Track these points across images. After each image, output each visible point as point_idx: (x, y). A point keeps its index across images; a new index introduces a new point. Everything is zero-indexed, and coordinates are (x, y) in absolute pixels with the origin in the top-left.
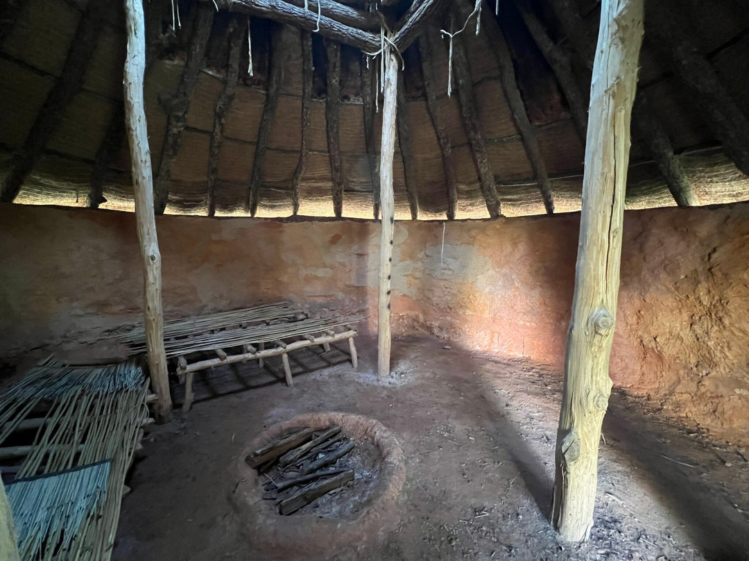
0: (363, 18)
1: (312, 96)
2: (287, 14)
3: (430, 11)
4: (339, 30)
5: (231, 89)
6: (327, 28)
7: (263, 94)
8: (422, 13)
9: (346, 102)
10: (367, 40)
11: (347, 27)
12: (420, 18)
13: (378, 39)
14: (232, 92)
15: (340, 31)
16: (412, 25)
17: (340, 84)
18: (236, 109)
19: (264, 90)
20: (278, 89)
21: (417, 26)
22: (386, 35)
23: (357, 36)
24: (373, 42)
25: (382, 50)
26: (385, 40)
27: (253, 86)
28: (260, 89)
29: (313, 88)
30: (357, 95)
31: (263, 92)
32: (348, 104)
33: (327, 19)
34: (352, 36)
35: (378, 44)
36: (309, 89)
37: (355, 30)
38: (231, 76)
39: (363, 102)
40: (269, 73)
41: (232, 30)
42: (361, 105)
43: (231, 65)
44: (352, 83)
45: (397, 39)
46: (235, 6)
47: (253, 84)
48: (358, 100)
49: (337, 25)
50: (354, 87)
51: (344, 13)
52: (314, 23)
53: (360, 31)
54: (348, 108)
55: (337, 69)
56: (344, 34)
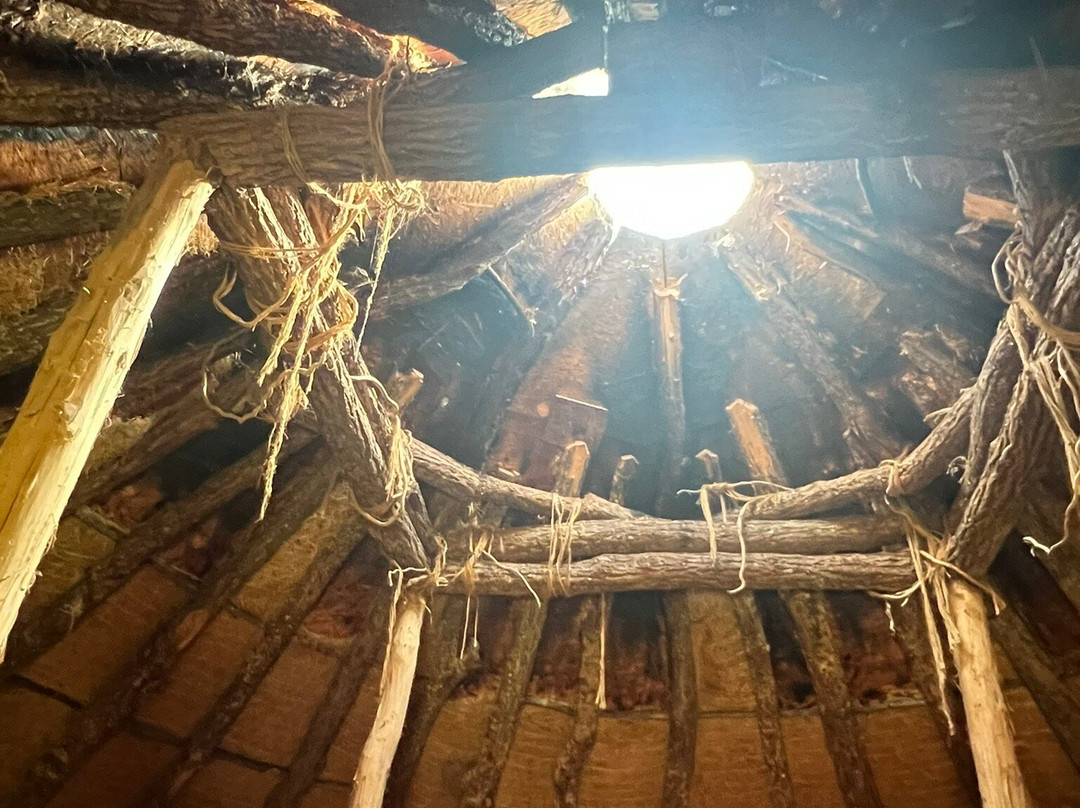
0: (854, 531)
1: (780, 704)
2: (675, 573)
3: (1001, 490)
4: (796, 571)
5: (584, 727)
6: (768, 574)
7: (664, 720)
8: (986, 496)
9: (875, 703)
10: (873, 570)
11: (818, 558)
12: (987, 505)
13: (906, 561)
14: (587, 733)
15: (802, 571)
16: (975, 521)
17: (845, 666)
18: (601, 764)
19: (662, 712)
20: (693, 705)
21: (987, 520)
22: (924, 546)
23: (846, 569)
24: (895, 571)
25: (920, 583)
26: (923, 558)
27: (638, 708)
28: (655, 711)
29: (779, 688)
30: (901, 682)
31: (661, 716)
32: (881, 711)
33: (766, 556)
34: (833, 572)
35: (907, 572)
36: (767, 693)
37: (838, 558)
38: (584, 701)
39: (925, 698)
40: (671, 675)
41: (585, 615)
42: (920, 706)
43: (583, 680)
44: (880, 658)
45: (952, 551)
46: (574, 587)
47: (638, 703)
48: (910, 696)
49: (789, 563)
50: (888, 666)
51: (805, 535)
52: (735, 573)
53: (850, 558)
54: (885, 718)
55: (825, 640)
56: (812, 573)
